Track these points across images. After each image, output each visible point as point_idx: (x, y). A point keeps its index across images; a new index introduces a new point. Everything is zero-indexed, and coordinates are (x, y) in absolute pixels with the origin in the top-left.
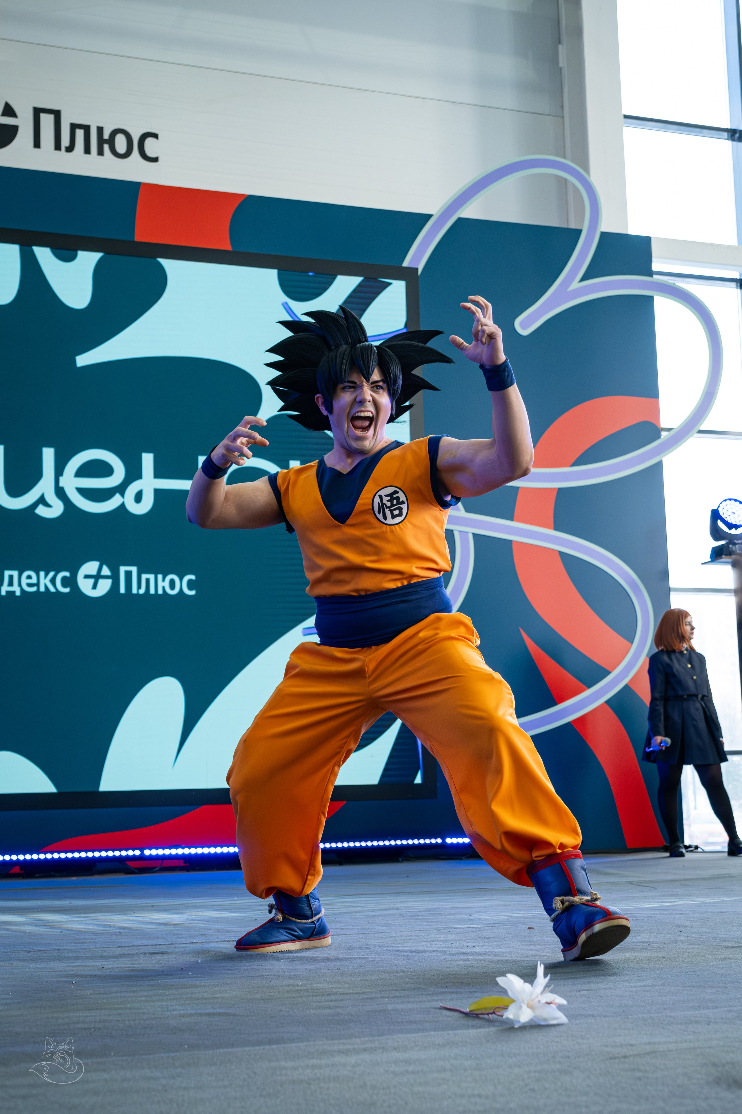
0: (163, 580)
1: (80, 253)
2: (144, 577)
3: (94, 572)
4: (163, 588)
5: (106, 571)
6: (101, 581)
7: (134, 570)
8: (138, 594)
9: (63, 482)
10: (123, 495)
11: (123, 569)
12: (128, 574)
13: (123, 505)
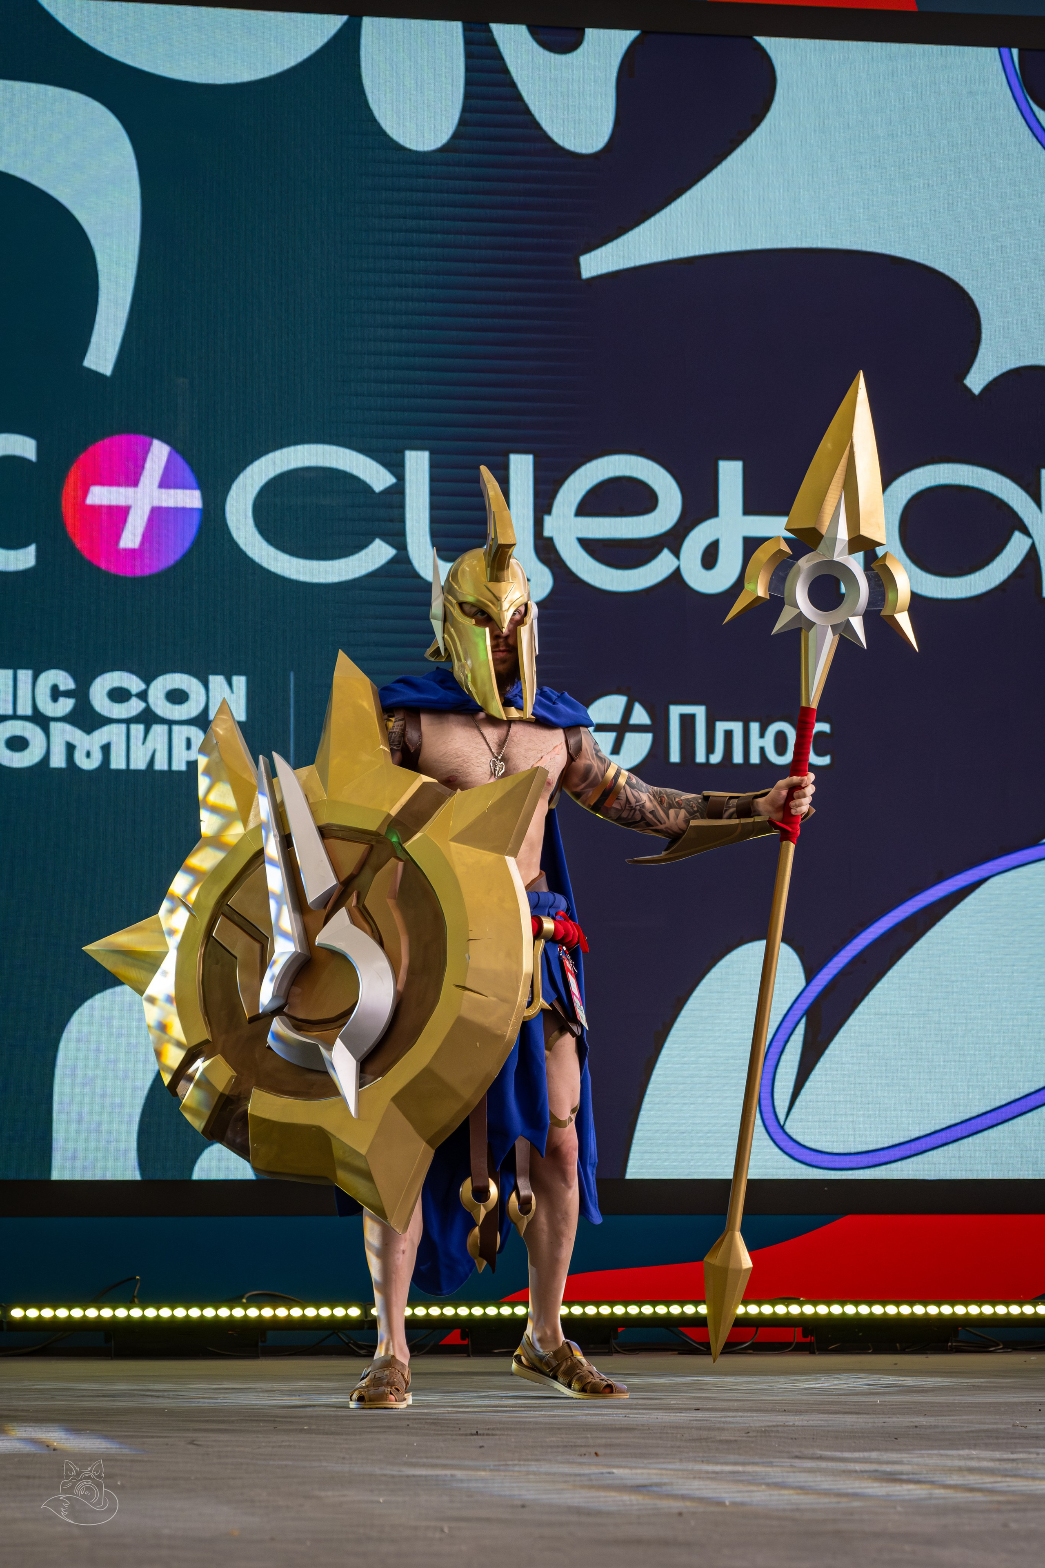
0: (762, 735)
1: (591, 33)
2: (721, 727)
3: (615, 718)
4: (762, 750)
5: (640, 716)
6: (629, 737)
7: (700, 712)
8: (707, 764)
9: (551, 526)
10: (677, 553)
11: (676, 712)
12: (687, 722)
13: (677, 572)
